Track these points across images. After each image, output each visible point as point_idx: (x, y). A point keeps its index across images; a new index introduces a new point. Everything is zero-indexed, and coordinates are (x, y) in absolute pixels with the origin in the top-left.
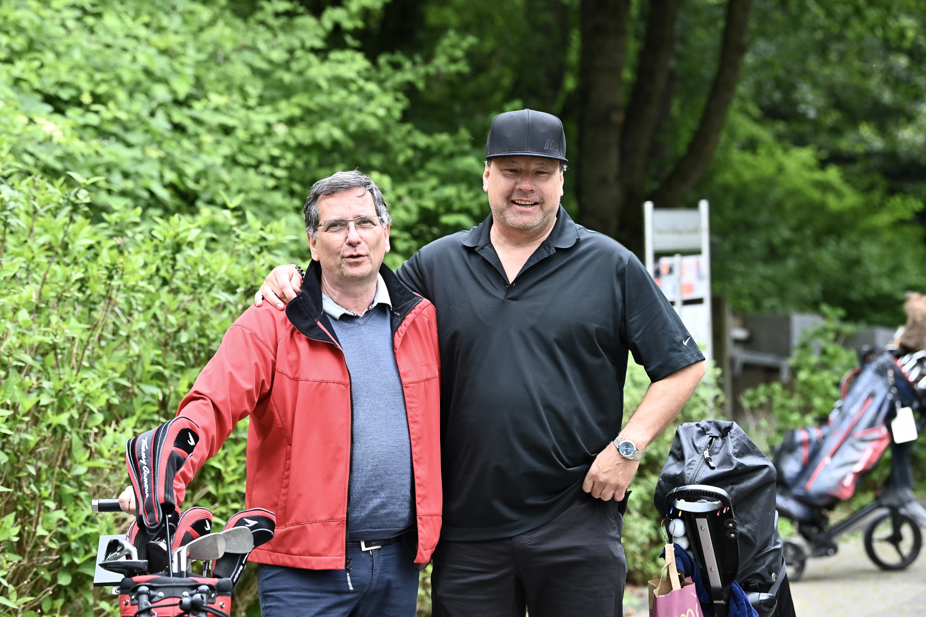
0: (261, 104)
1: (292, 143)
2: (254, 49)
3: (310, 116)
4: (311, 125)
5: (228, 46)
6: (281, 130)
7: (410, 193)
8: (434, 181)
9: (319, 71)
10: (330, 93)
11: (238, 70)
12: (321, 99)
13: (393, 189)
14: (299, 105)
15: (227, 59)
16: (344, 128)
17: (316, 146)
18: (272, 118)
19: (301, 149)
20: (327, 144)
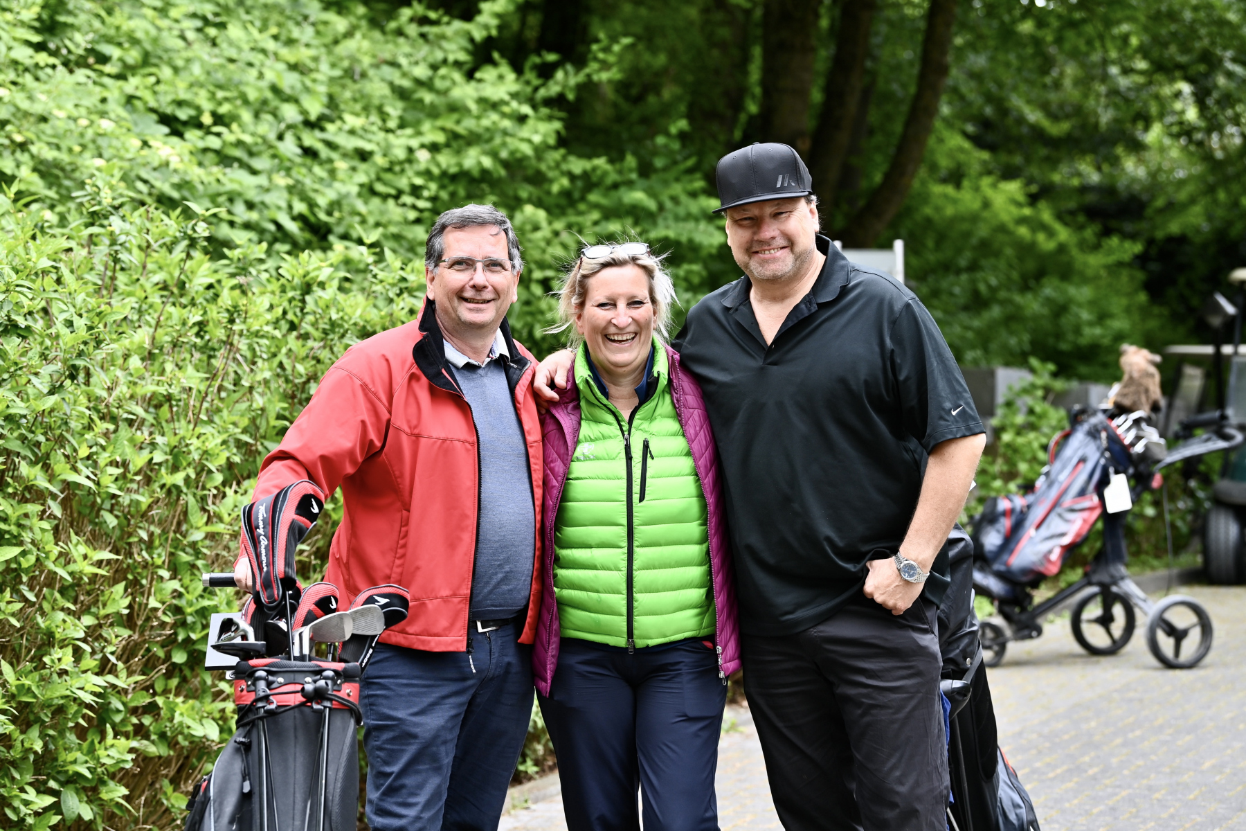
0: (402, 126)
1: (436, 171)
2: (394, 64)
3: (457, 141)
4: (458, 152)
5: (366, 61)
6: (423, 156)
7: (569, 227)
8: (595, 215)
9: (465, 92)
10: (478, 118)
11: (377, 88)
12: (468, 124)
13: (550, 223)
14: (443, 129)
15: (364, 75)
16: (494, 155)
17: (462, 176)
18: (414, 143)
19: (447, 178)
20: (476, 173)
